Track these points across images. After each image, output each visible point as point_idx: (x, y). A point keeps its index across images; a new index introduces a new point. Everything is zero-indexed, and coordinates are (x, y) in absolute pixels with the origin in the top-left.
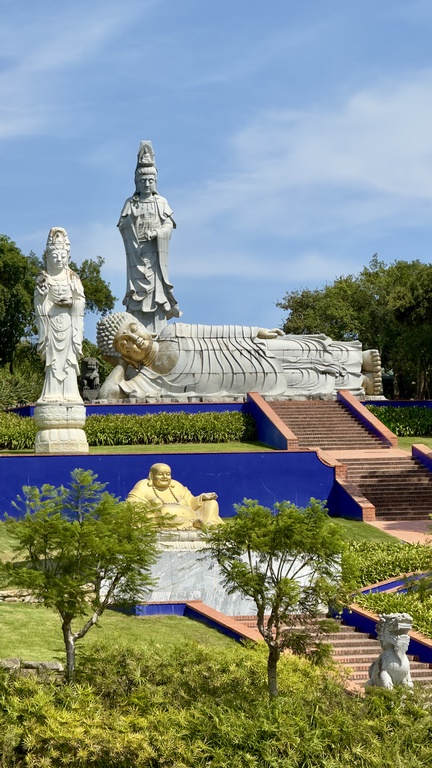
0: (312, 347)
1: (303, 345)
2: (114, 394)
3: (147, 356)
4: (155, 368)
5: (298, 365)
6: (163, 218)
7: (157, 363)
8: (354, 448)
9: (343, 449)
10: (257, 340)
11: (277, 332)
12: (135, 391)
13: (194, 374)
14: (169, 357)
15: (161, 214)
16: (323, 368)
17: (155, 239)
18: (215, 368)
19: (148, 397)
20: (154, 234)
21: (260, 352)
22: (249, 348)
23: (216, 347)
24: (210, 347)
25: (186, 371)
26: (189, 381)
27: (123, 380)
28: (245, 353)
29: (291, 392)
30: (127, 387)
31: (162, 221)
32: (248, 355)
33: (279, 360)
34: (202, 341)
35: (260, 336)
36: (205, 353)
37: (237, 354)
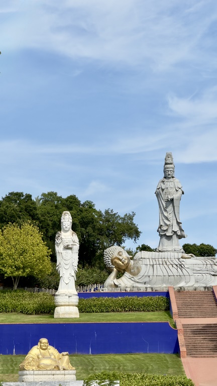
0: (208, 263)
1: (204, 262)
2: (111, 286)
3: (127, 267)
4: (131, 273)
5: (201, 272)
6: (177, 189)
7: (132, 271)
8: (205, 317)
9: (200, 317)
10: (181, 260)
11: (191, 256)
12: (120, 284)
13: (149, 276)
14: (138, 268)
15: (176, 187)
16: (213, 273)
17: (172, 200)
18: (160, 273)
19: (127, 287)
20: (172, 197)
21: (182, 265)
22: (177, 263)
23: (161, 263)
24: (158, 263)
25: (145, 275)
26: (147, 279)
27: (116, 279)
28: (174, 266)
29: (196, 285)
30: (117, 282)
31: (177, 191)
32: (176, 267)
33: (191, 269)
34: (154, 260)
35: (182, 258)
36: (155, 266)
37: (170, 266)
